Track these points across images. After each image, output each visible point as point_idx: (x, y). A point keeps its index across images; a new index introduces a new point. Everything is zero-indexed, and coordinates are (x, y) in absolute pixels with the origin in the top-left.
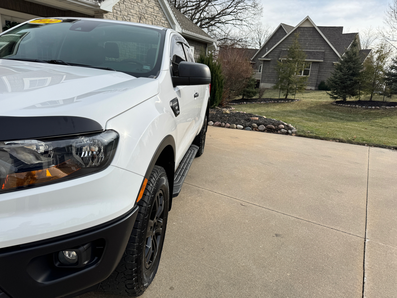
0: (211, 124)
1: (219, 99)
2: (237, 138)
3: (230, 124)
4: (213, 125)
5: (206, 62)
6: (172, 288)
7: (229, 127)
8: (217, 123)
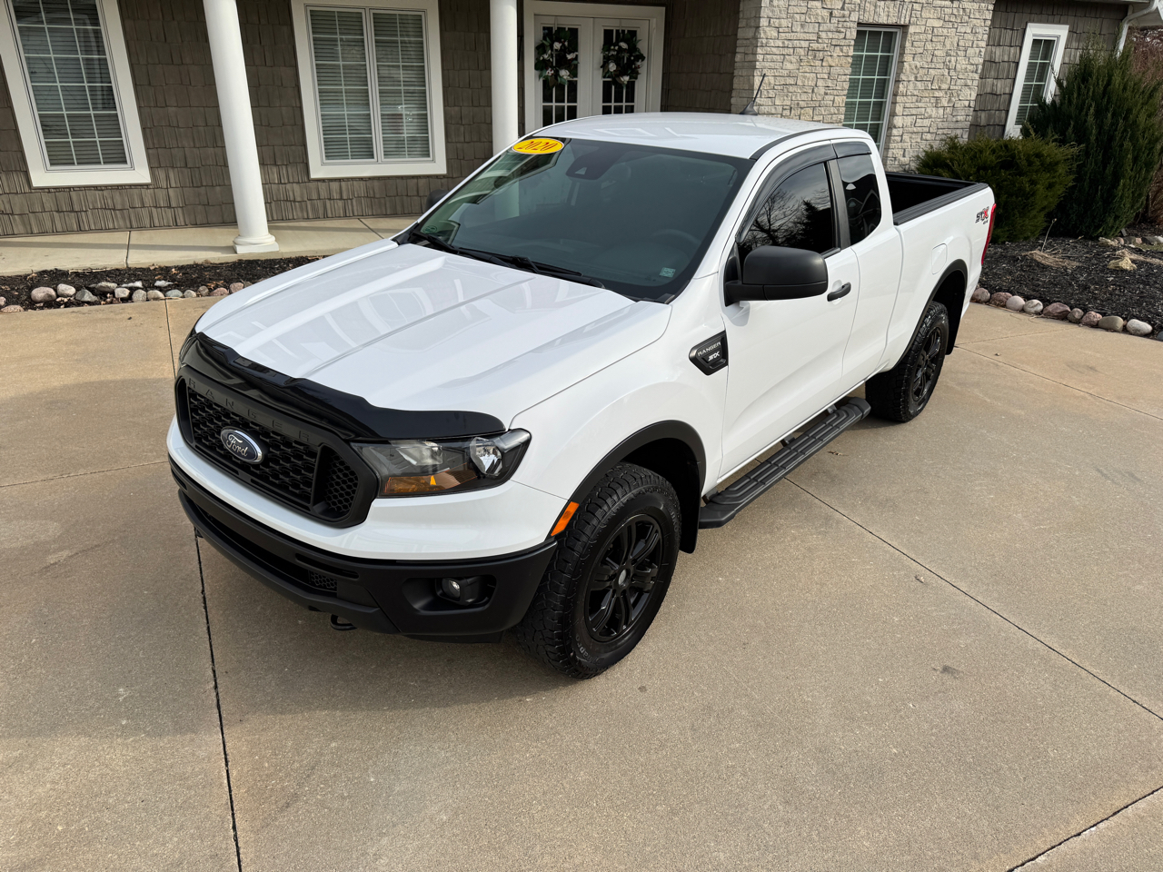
0: (1033, 310)
1: (1132, 206)
2: (1092, 368)
3: (1104, 315)
4: (1038, 314)
5: (1098, 79)
6: (642, 689)
7: (1096, 326)
8: (1057, 307)
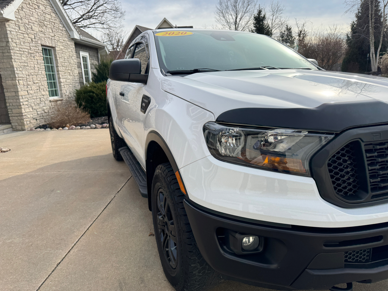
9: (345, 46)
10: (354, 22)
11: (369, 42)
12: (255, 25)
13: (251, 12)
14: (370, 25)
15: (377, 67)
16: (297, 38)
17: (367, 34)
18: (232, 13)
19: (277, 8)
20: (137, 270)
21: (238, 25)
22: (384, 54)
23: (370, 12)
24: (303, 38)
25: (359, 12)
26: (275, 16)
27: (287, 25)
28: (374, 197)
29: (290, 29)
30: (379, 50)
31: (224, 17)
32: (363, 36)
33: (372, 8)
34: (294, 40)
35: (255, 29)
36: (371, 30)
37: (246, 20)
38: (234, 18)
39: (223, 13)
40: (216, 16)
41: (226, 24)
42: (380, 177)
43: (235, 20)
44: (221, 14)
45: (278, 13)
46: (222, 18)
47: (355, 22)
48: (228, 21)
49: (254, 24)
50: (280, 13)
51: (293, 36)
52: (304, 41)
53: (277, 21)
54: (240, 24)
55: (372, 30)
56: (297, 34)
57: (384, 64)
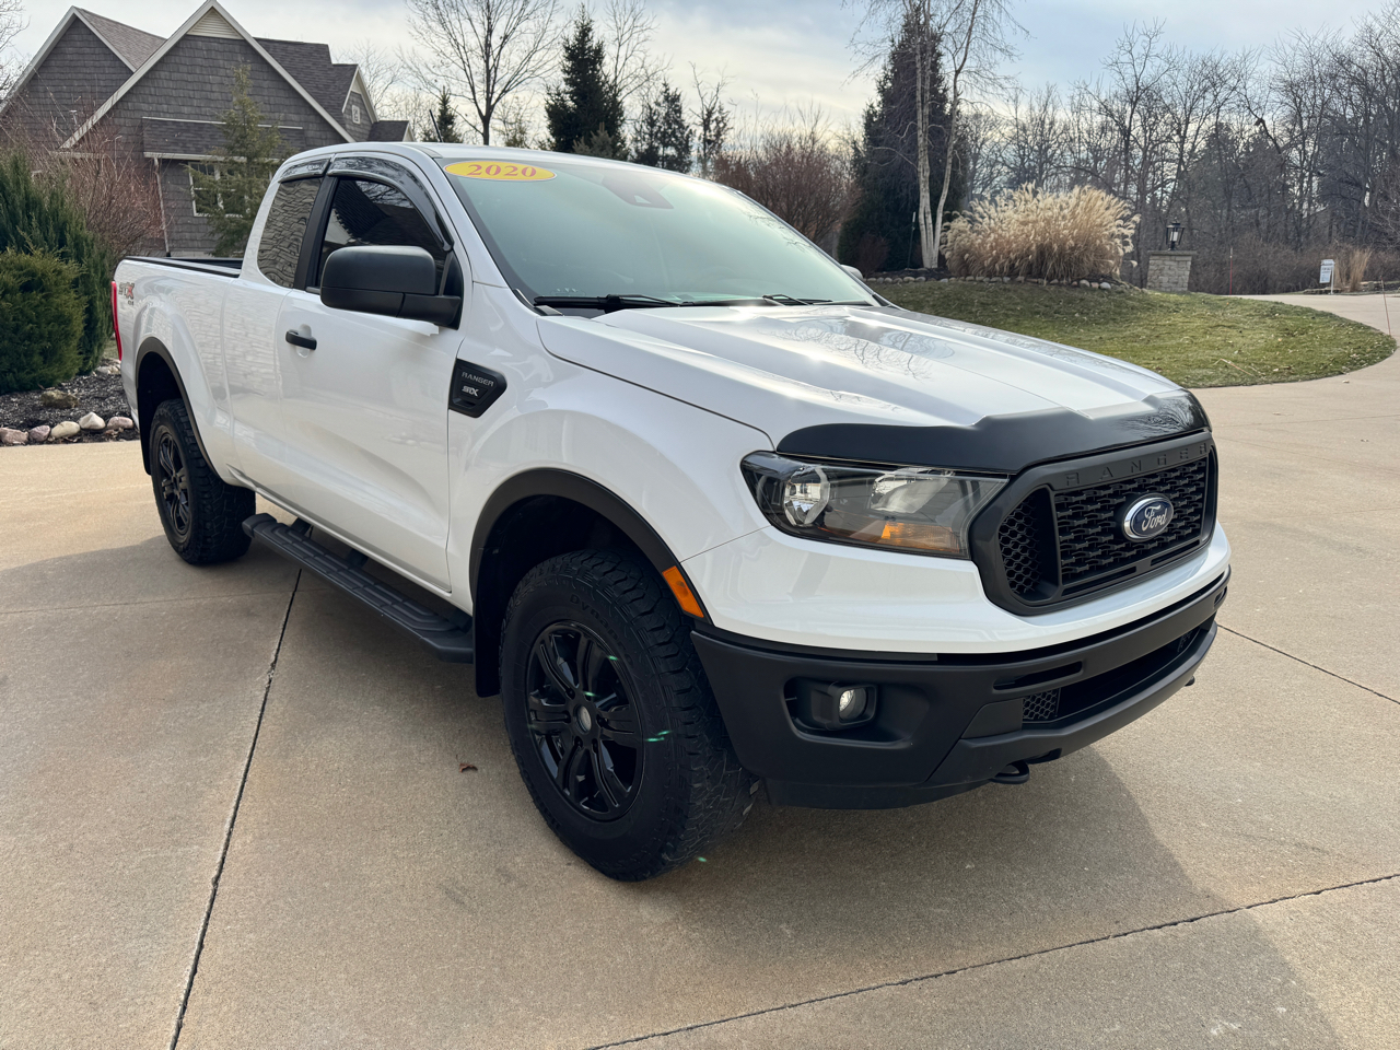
9: (847, 178)
10: (871, 106)
11: (916, 178)
12: (566, 76)
13: (541, 20)
14: (920, 124)
15: (935, 254)
16: (698, 134)
17: (909, 152)
18: (471, 12)
19: (631, 19)
20: (476, 854)
21: (497, 59)
22: (956, 216)
23: (919, 85)
24: (718, 135)
25: (886, 77)
26: (626, 44)
27: (665, 85)
28: (1067, 592)
29: (676, 98)
30: (942, 202)
31: (443, 24)
32: (900, 154)
33: (923, 72)
34: (688, 137)
35: (569, 89)
36: (921, 141)
37: (523, 47)
38: (482, 31)
39: (438, 8)
40: (413, 16)
41: (450, 49)
42: (1075, 556)
43: (483, 40)
44: (431, 11)
45: (635, 35)
46: (433, 24)
47: (875, 105)
48: (460, 41)
49: (565, 71)
50: (642, 37)
51: (686, 125)
52: (720, 146)
53: (634, 66)
54: (502, 57)
55: (925, 140)
56: (700, 120)
57: (955, 247)
